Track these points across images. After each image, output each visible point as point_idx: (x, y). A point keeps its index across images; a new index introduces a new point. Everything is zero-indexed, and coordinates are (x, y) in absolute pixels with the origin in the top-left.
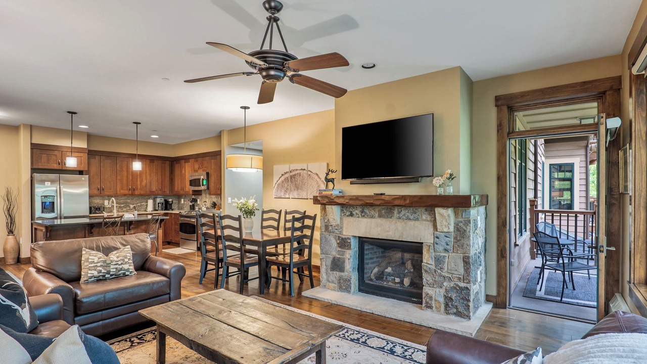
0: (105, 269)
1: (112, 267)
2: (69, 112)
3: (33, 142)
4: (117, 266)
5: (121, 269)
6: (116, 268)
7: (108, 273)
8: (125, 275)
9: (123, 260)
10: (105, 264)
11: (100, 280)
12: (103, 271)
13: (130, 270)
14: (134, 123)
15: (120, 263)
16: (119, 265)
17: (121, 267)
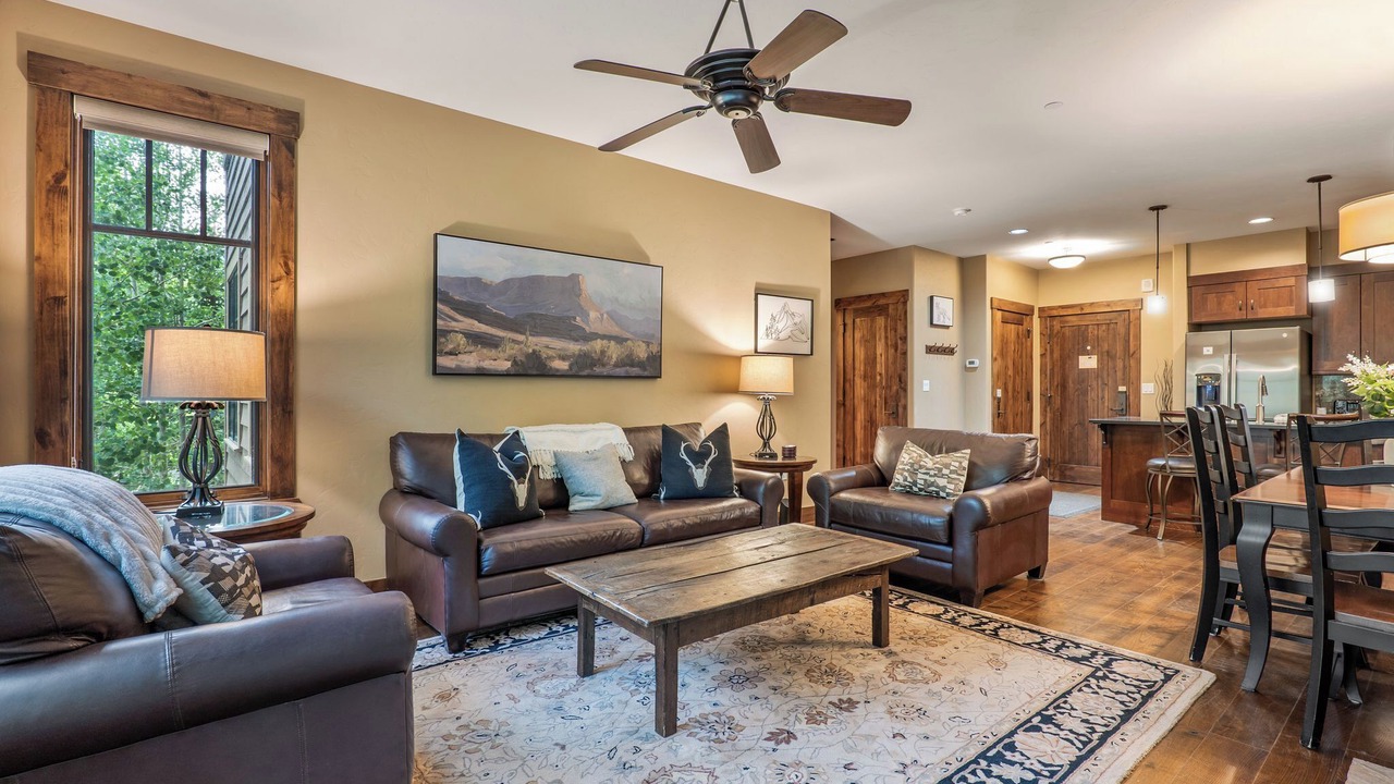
0: (911, 477)
1: (920, 476)
2: (1152, 209)
3: (1192, 275)
4: (927, 477)
5: (932, 484)
6: (925, 480)
7: (915, 483)
8: (938, 497)
9: (940, 470)
10: (912, 470)
11: (908, 492)
12: (909, 479)
13: (947, 490)
14: (1309, 181)
15: (932, 473)
16: (931, 476)
17: (932, 479)
